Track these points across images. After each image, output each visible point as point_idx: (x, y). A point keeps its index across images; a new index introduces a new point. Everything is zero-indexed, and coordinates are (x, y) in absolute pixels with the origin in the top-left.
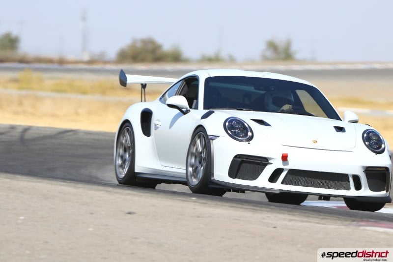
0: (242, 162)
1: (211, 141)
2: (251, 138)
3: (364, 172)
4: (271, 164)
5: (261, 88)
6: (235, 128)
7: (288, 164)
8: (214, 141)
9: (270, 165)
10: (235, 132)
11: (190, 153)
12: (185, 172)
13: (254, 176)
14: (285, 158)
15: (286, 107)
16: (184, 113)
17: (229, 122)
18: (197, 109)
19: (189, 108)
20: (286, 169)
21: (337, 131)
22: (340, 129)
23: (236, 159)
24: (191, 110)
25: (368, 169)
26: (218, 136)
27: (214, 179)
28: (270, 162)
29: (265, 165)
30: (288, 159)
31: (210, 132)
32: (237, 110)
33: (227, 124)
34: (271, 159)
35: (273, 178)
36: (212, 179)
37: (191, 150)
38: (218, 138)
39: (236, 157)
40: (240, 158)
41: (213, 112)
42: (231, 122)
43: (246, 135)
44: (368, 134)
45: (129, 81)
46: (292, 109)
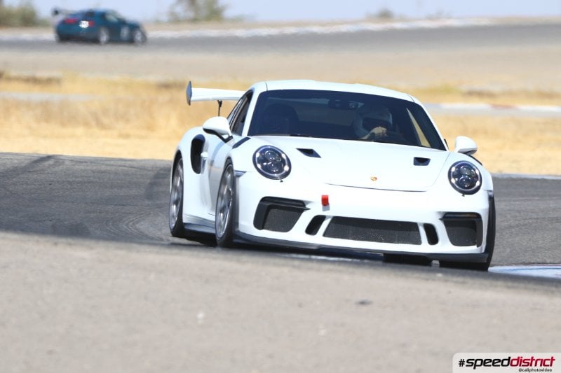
0: (270, 208)
1: (237, 179)
2: (287, 174)
3: (440, 219)
4: (309, 209)
6: (268, 161)
9: (308, 211)
10: (266, 165)
11: (220, 194)
14: (325, 201)
15: (378, 130)
17: (261, 153)
20: (329, 217)
21: (415, 164)
22: (421, 161)
25: (448, 215)
26: (245, 172)
27: (239, 231)
28: (307, 206)
33: (258, 155)
34: (308, 202)
36: (236, 230)
37: (221, 191)
42: (264, 151)
44: (459, 167)
46: (387, 133)
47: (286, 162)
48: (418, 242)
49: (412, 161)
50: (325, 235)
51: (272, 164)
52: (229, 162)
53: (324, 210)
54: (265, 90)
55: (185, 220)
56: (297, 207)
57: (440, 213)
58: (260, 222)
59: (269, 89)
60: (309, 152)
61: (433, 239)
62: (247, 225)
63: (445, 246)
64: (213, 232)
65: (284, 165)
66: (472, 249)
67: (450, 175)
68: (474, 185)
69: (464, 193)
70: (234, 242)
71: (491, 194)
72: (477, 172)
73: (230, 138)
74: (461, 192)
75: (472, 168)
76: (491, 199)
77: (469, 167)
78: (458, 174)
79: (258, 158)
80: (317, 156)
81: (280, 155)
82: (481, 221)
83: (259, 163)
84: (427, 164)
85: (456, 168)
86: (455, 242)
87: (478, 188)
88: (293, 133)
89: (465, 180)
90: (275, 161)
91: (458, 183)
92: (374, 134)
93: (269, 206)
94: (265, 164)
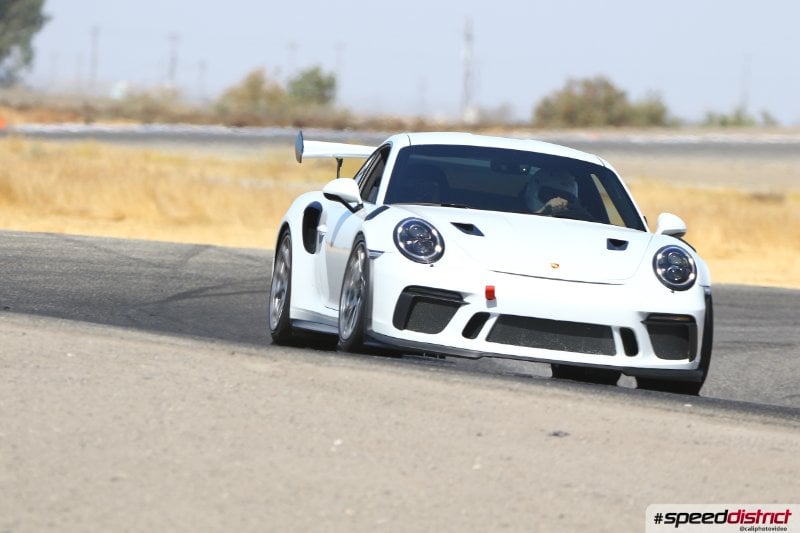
0: (416, 300)
1: (371, 261)
2: (440, 256)
5: (504, 167)
6: (413, 239)
7: (495, 305)
8: (376, 261)
12: (337, 316)
13: (438, 326)
14: (490, 294)
15: (556, 202)
16: (354, 210)
17: (404, 227)
18: (374, 203)
19: (361, 202)
20: (494, 315)
21: (609, 248)
22: (616, 245)
23: (408, 294)
24: (365, 204)
26: (382, 252)
27: (372, 331)
28: (466, 300)
29: (458, 306)
30: (496, 294)
31: (370, 245)
32: (443, 205)
33: (400, 230)
34: (467, 295)
35: (471, 330)
36: (369, 329)
38: (383, 255)
39: (407, 289)
40: (414, 292)
41: (387, 208)
43: (432, 250)
44: (666, 254)
45: (305, 153)
46: (567, 206)
47: (438, 240)
48: (612, 352)
49: (605, 244)
50: (489, 339)
51: (419, 243)
52: (360, 239)
53: (489, 306)
54: (408, 144)
55: (293, 315)
56: (452, 301)
57: (641, 314)
58: (401, 320)
59: (412, 144)
60: (468, 229)
61: (632, 348)
62: (383, 322)
63: (647, 359)
64: (336, 331)
65: (435, 244)
66: (683, 364)
67: (655, 264)
68: (686, 278)
69: (674, 289)
70: (365, 345)
71: (707, 290)
72: (691, 261)
73: (360, 207)
74: (669, 286)
75: (684, 255)
76: (708, 298)
77: (680, 254)
78: (665, 263)
79: (401, 234)
80: (479, 233)
81: (430, 231)
82: (696, 326)
83: (402, 241)
84: (624, 249)
85: (664, 254)
86: (660, 354)
87: (692, 283)
88: (446, 202)
89: (675, 270)
90: (423, 238)
91: (665, 275)
92: (550, 206)
93: (415, 298)
94: (409, 242)
